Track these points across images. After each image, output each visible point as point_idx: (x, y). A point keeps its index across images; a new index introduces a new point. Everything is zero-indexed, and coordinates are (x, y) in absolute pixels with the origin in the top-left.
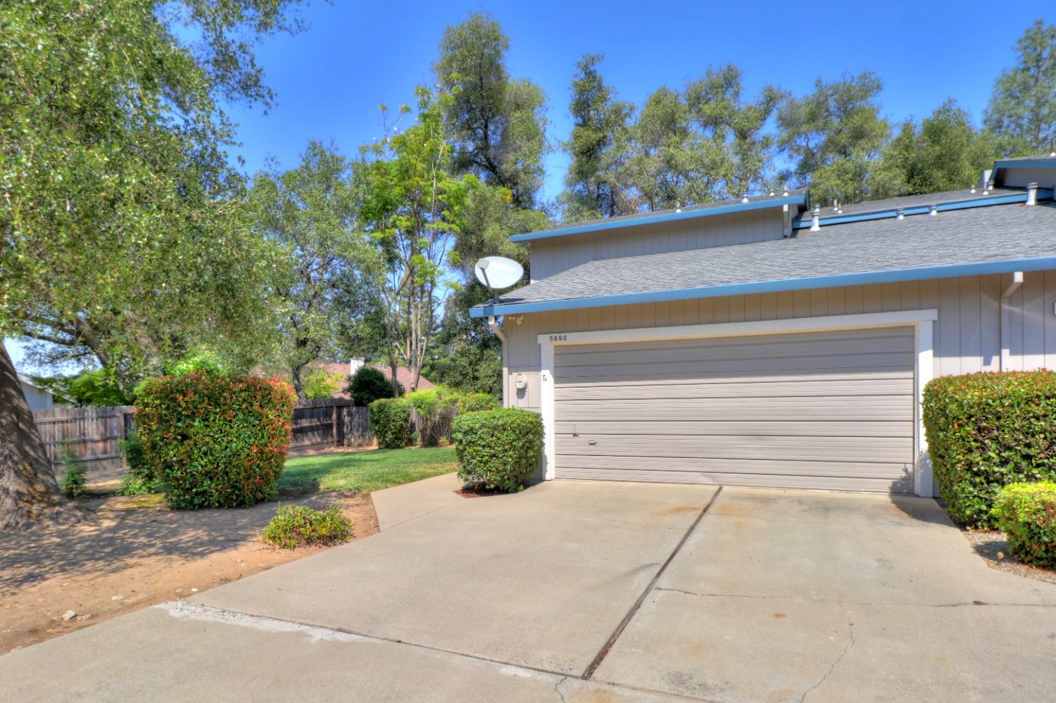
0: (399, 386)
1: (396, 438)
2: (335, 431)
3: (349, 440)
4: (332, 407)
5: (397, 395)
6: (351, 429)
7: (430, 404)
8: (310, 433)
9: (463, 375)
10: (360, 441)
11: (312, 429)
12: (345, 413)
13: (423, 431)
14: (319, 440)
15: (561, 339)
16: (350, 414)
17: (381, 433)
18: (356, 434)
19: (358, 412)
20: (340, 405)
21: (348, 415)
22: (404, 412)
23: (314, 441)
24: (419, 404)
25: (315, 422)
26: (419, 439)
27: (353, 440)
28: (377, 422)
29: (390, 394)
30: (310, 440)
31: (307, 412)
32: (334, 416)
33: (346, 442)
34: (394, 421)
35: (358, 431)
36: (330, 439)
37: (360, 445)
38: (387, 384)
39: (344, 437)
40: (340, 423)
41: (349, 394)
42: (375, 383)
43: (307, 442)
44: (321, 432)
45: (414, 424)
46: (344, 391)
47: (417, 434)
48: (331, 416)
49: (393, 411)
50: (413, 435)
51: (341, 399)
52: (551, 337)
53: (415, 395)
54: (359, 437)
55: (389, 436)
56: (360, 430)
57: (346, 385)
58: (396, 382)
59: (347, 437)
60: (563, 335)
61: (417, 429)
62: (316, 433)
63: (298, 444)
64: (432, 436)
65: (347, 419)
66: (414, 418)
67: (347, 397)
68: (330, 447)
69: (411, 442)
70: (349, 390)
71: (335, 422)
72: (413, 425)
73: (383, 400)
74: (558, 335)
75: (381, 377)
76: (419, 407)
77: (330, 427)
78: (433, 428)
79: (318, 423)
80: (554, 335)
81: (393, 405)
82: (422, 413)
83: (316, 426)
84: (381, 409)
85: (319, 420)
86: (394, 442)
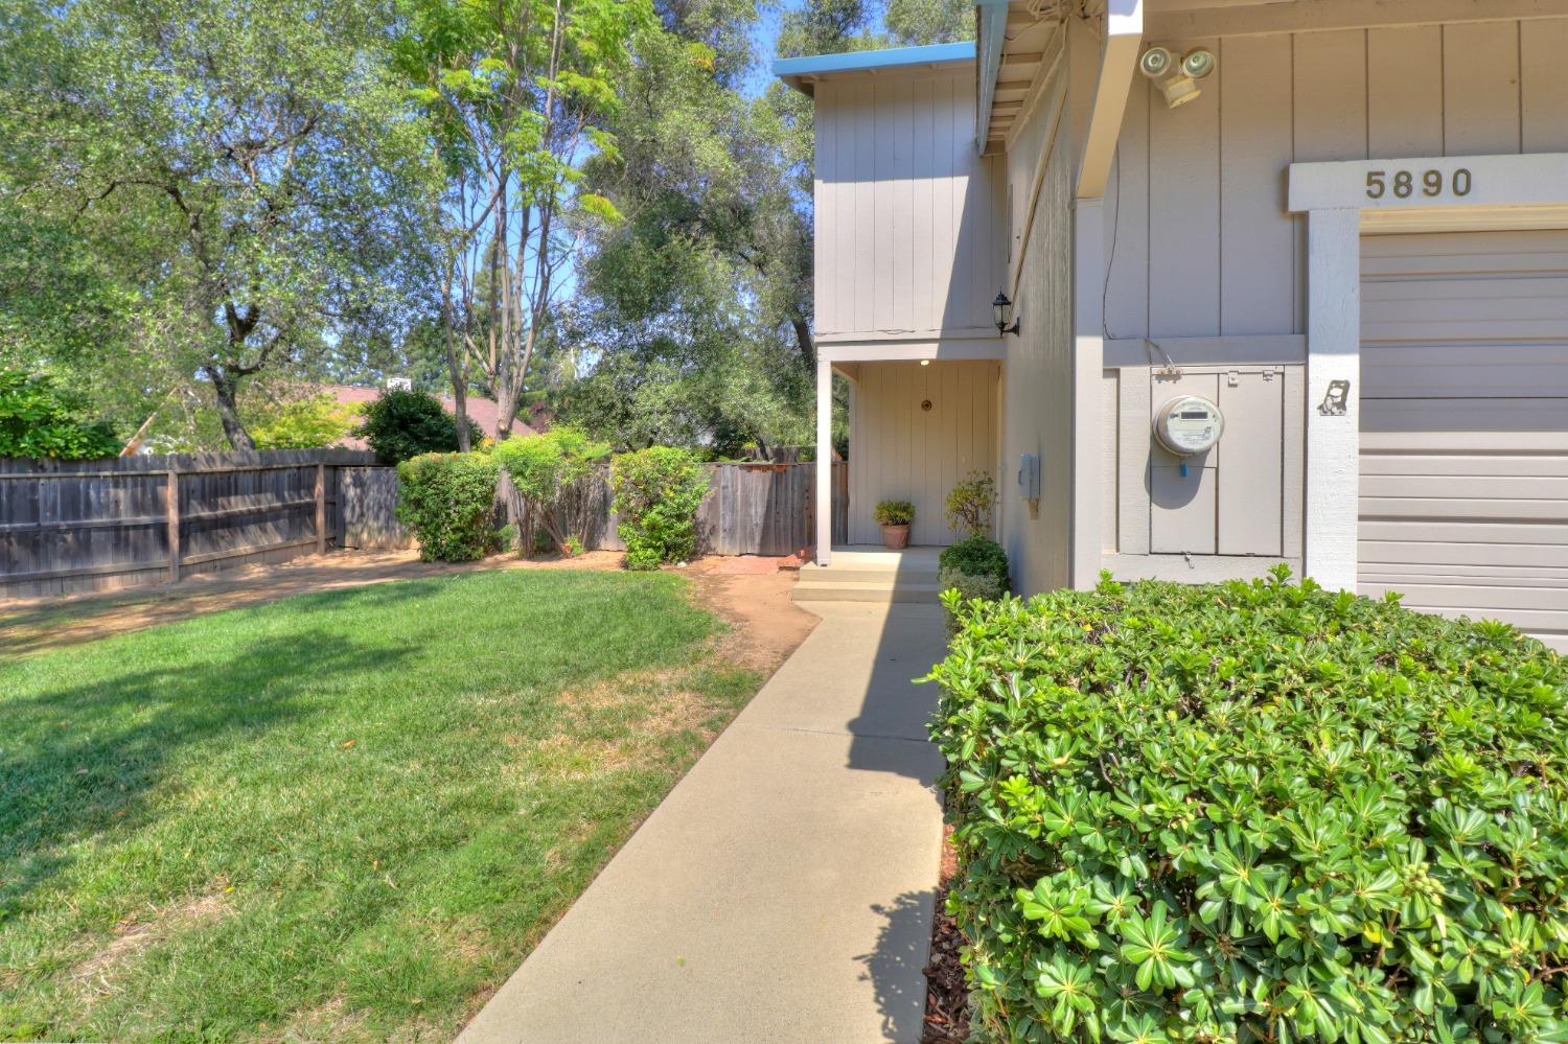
0: (471, 426)
1: (462, 540)
2: (320, 518)
3: (356, 536)
4: (316, 467)
5: (467, 445)
6: (362, 515)
7: (545, 467)
8: (252, 528)
9: (604, 408)
10: (382, 539)
11: (259, 518)
12: (348, 480)
13: (524, 523)
14: (279, 540)
15: (1433, 184)
16: (358, 482)
17: (428, 528)
18: (373, 524)
19: (378, 479)
20: (336, 463)
21: (355, 486)
22: (482, 482)
23: (264, 542)
24: (518, 467)
25: (268, 501)
26: (516, 541)
27: (365, 536)
28: (418, 504)
29: (452, 445)
30: (254, 543)
31: (247, 481)
32: (320, 488)
33: (348, 541)
34: (457, 502)
35: (377, 518)
36: (309, 537)
37: (381, 549)
38: (447, 423)
39: (344, 531)
40: (335, 502)
41: (366, 438)
42: (420, 421)
43: (244, 548)
44: (284, 522)
45: (506, 506)
46: (356, 433)
47: (512, 530)
48: (311, 487)
49: (456, 482)
50: (502, 532)
51: (342, 450)
52: (1373, 178)
53: (508, 446)
54: (380, 531)
55: (447, 538)
56: (382, 516)
57: (361, 422)
58: (465, 418)
59: (351, 529)
60: (1447, 166)
61: (512, 518)
62: (269, 525)
63: (216, 555)
64: (543, 534)
65: (352, 493)
66: (504, 492)
67: (362, 445)
68: (307, 555)
69: (497, 546)
70: (365, 431)
71: (321, 502)
72: (502, 509)
73: (432, 456)
74: (1417, 167)
75: (435, 411)
76: (520, 473)
77: (309, 510)
78: (547, 517)
79: (278, 504)
80: (1390, 168)
81: (457, 468)
82: (525, 486)
83: (271, 510)
84: (427, 479)
85: (280, 497)
86: (456, 548)
